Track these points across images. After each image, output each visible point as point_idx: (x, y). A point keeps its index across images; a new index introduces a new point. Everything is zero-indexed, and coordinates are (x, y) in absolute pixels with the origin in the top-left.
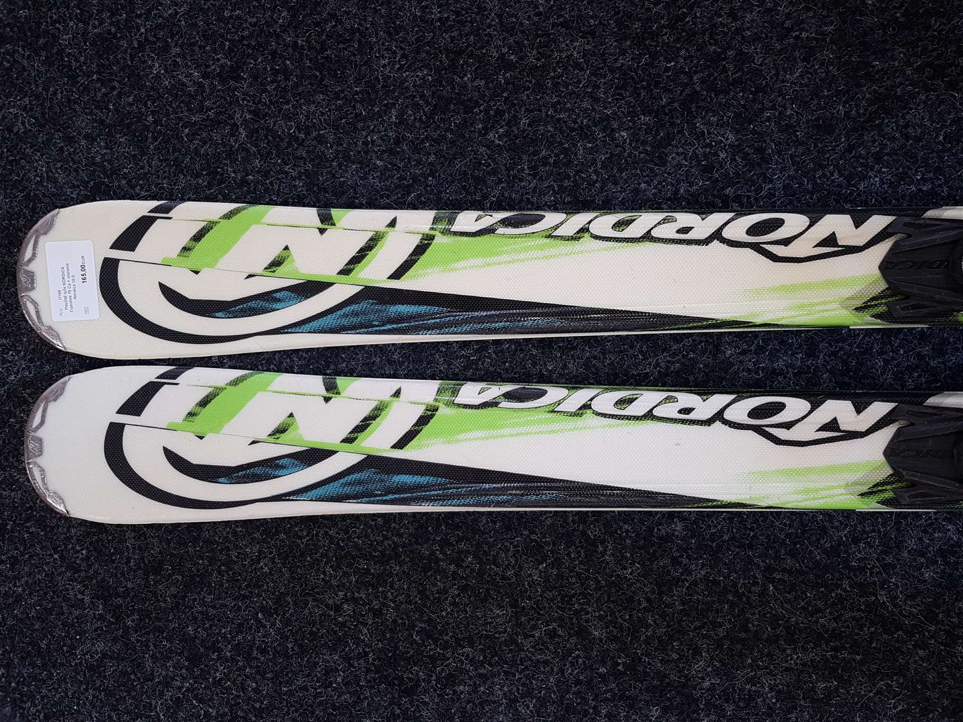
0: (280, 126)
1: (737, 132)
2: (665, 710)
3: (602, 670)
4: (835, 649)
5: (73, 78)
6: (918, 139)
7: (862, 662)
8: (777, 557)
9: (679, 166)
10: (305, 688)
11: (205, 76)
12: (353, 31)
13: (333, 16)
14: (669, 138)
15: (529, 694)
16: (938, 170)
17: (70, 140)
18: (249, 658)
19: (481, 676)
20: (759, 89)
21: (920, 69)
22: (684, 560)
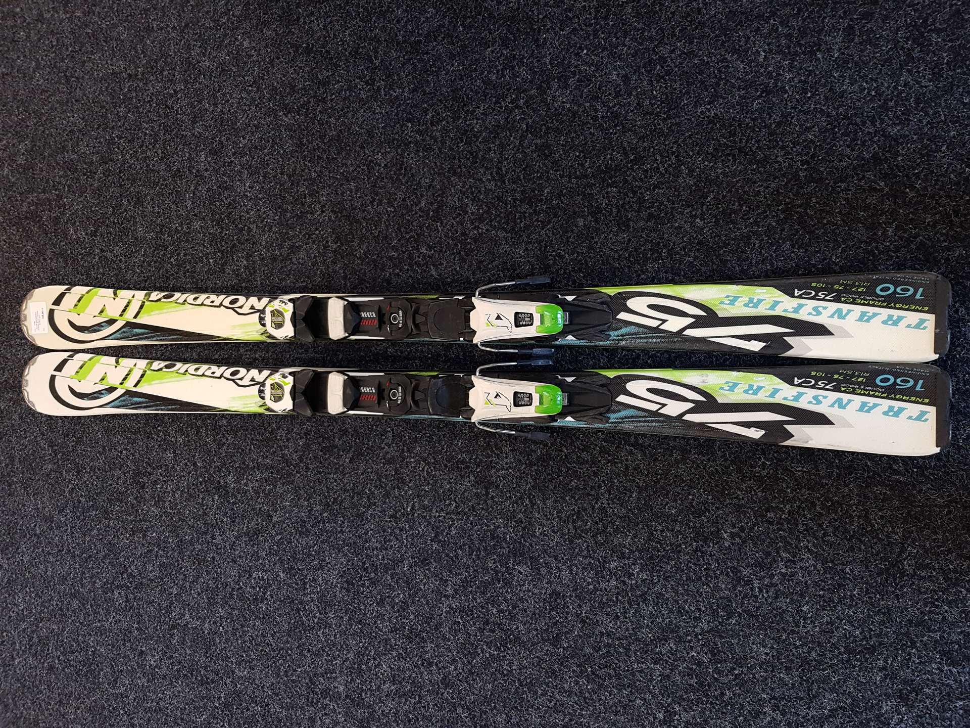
0: (109, 255)
1: (247, 261)
2: (219, 496)
3: (201, 480)
4: (272, 473)
5: (47, 234)
6: (302, 264)
7: (280, 479)
8: (254, 435)
9: (229, 274)
10: (111, 485)
11: (86, 234)
12: (131, 217)
13: (125, 210)
14: (226, 263)
15: (178, 489)
16: (308, 278)
17: (45, 259)
18: (95, 472)
19: (164, 481)
20: (254, 243)
21: (304, 235)
22: (226, 435)
